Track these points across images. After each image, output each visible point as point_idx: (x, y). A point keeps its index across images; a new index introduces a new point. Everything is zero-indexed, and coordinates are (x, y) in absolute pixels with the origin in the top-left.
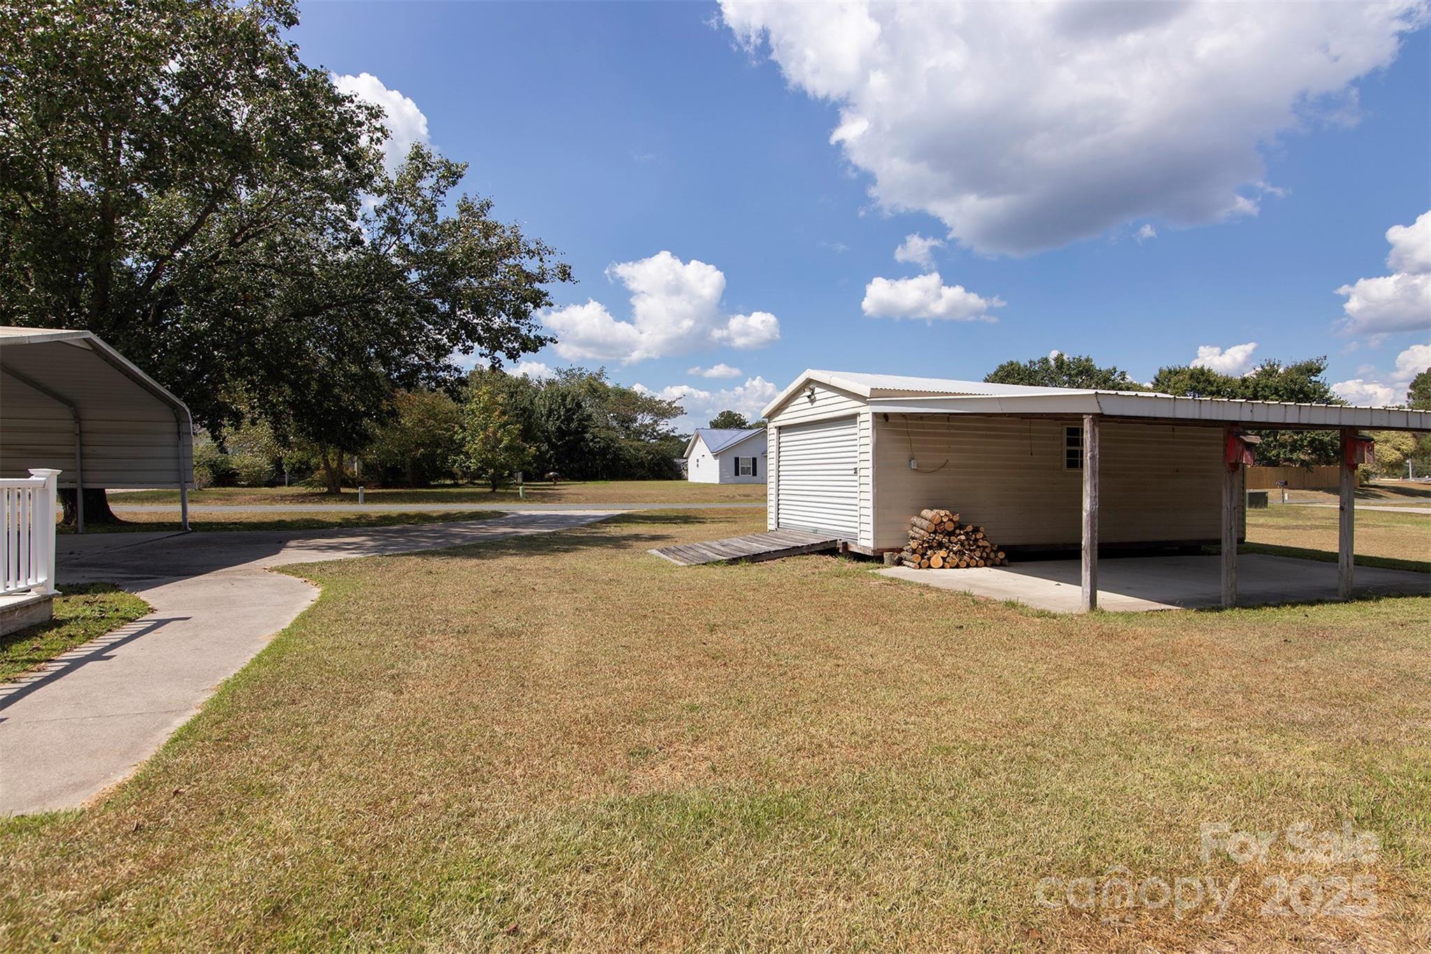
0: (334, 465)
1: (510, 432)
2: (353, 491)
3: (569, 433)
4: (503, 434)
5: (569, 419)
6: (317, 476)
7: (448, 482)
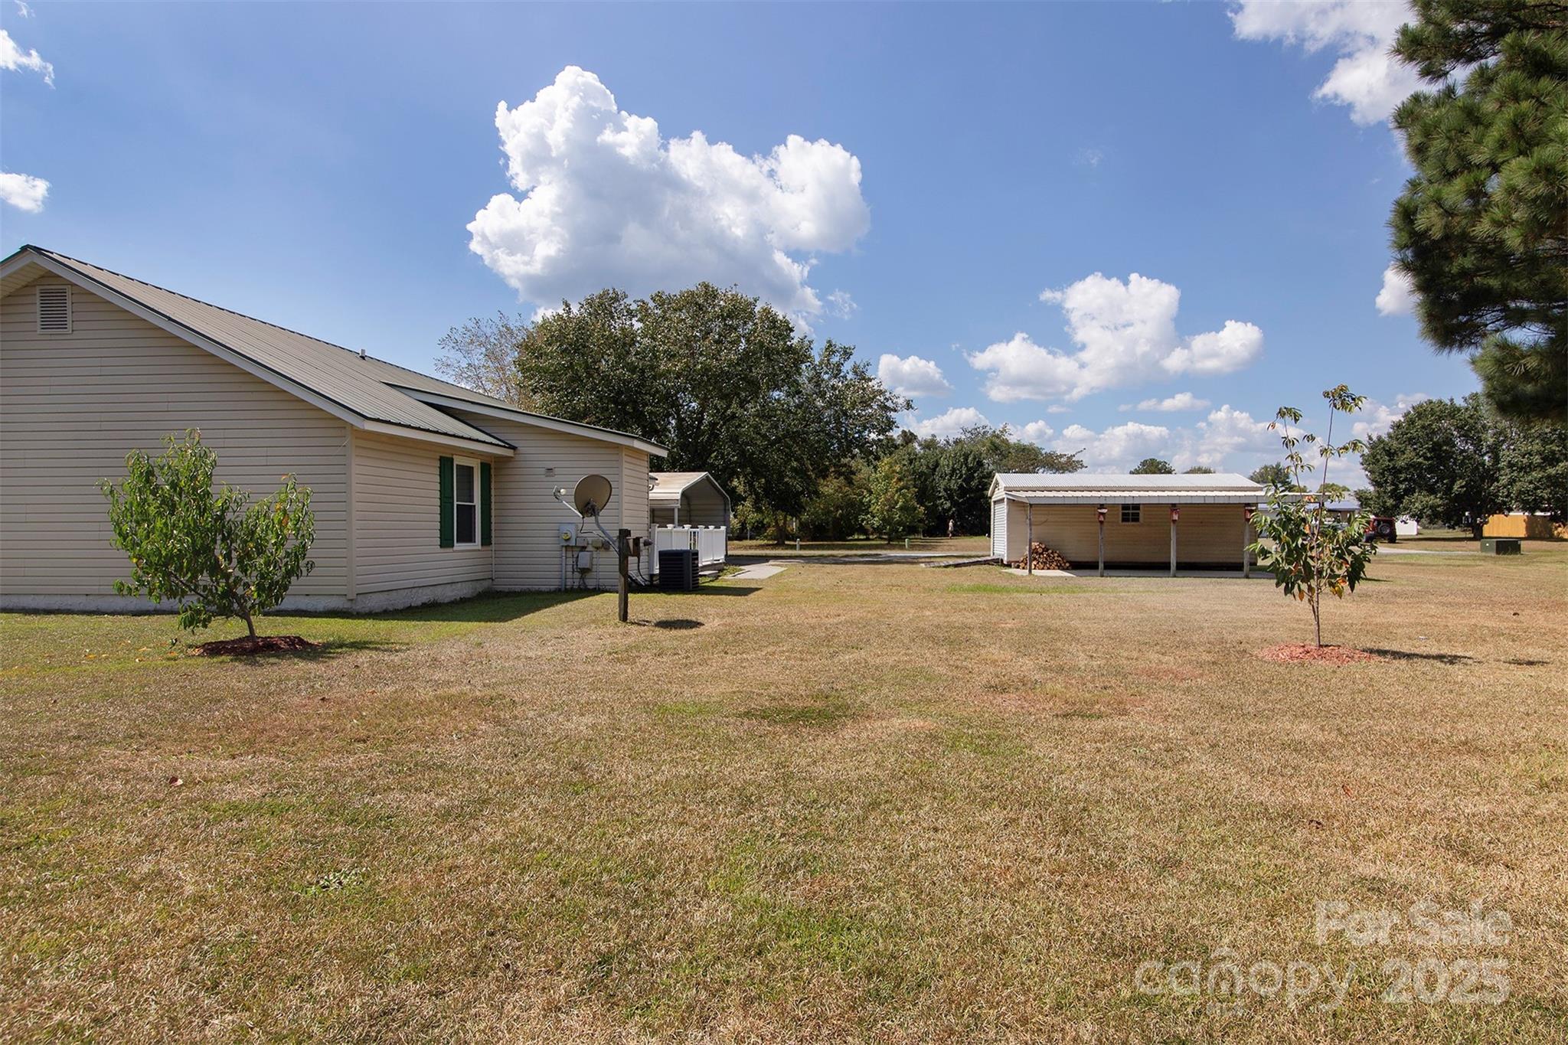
0: (781, 523)
1: (904, 495)
2: (792, 543)
3: (970, 490)
4: (899, 497)
5: (969, 478)
6: (770, 531)
7: (862, 537)
